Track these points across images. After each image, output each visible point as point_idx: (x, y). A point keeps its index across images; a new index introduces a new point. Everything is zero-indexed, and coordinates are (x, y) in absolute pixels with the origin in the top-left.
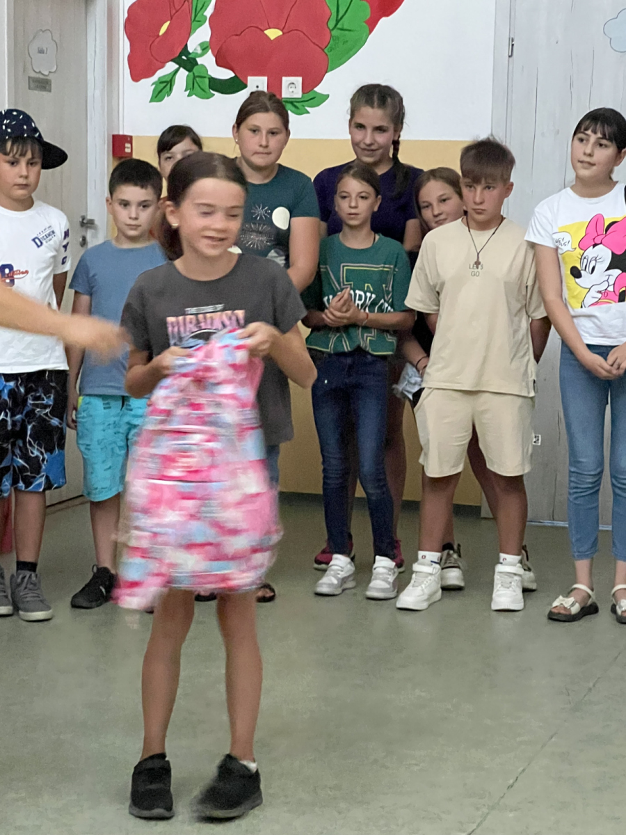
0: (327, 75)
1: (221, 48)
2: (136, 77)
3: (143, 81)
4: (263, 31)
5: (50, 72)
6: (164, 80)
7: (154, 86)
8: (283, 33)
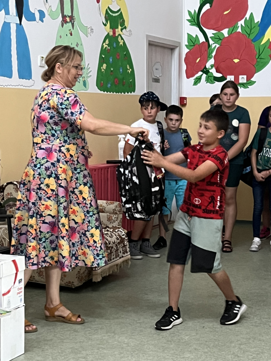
0: (255, 75)
1: (218, 66)
2: (188, 77)
3: (191, 78)
4: (232, 60)
5: (159, 76)
6: (198, 78)
7: (194, 80)
8: (240, 61)
